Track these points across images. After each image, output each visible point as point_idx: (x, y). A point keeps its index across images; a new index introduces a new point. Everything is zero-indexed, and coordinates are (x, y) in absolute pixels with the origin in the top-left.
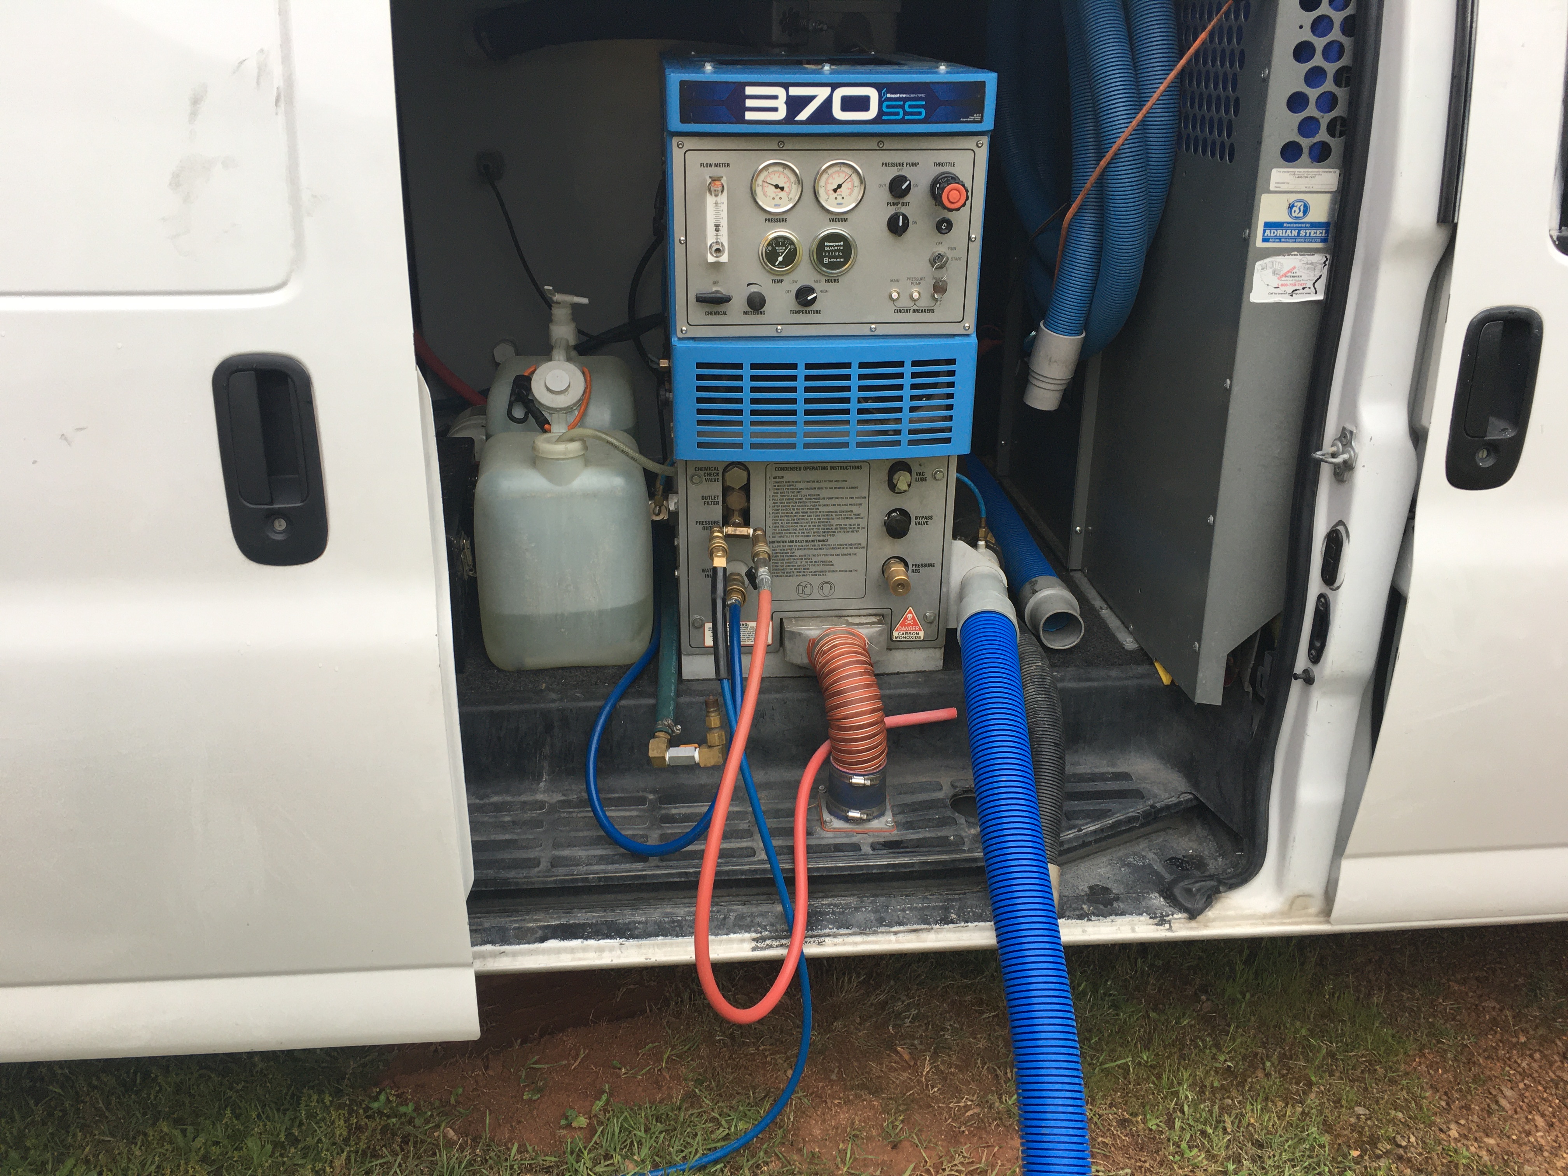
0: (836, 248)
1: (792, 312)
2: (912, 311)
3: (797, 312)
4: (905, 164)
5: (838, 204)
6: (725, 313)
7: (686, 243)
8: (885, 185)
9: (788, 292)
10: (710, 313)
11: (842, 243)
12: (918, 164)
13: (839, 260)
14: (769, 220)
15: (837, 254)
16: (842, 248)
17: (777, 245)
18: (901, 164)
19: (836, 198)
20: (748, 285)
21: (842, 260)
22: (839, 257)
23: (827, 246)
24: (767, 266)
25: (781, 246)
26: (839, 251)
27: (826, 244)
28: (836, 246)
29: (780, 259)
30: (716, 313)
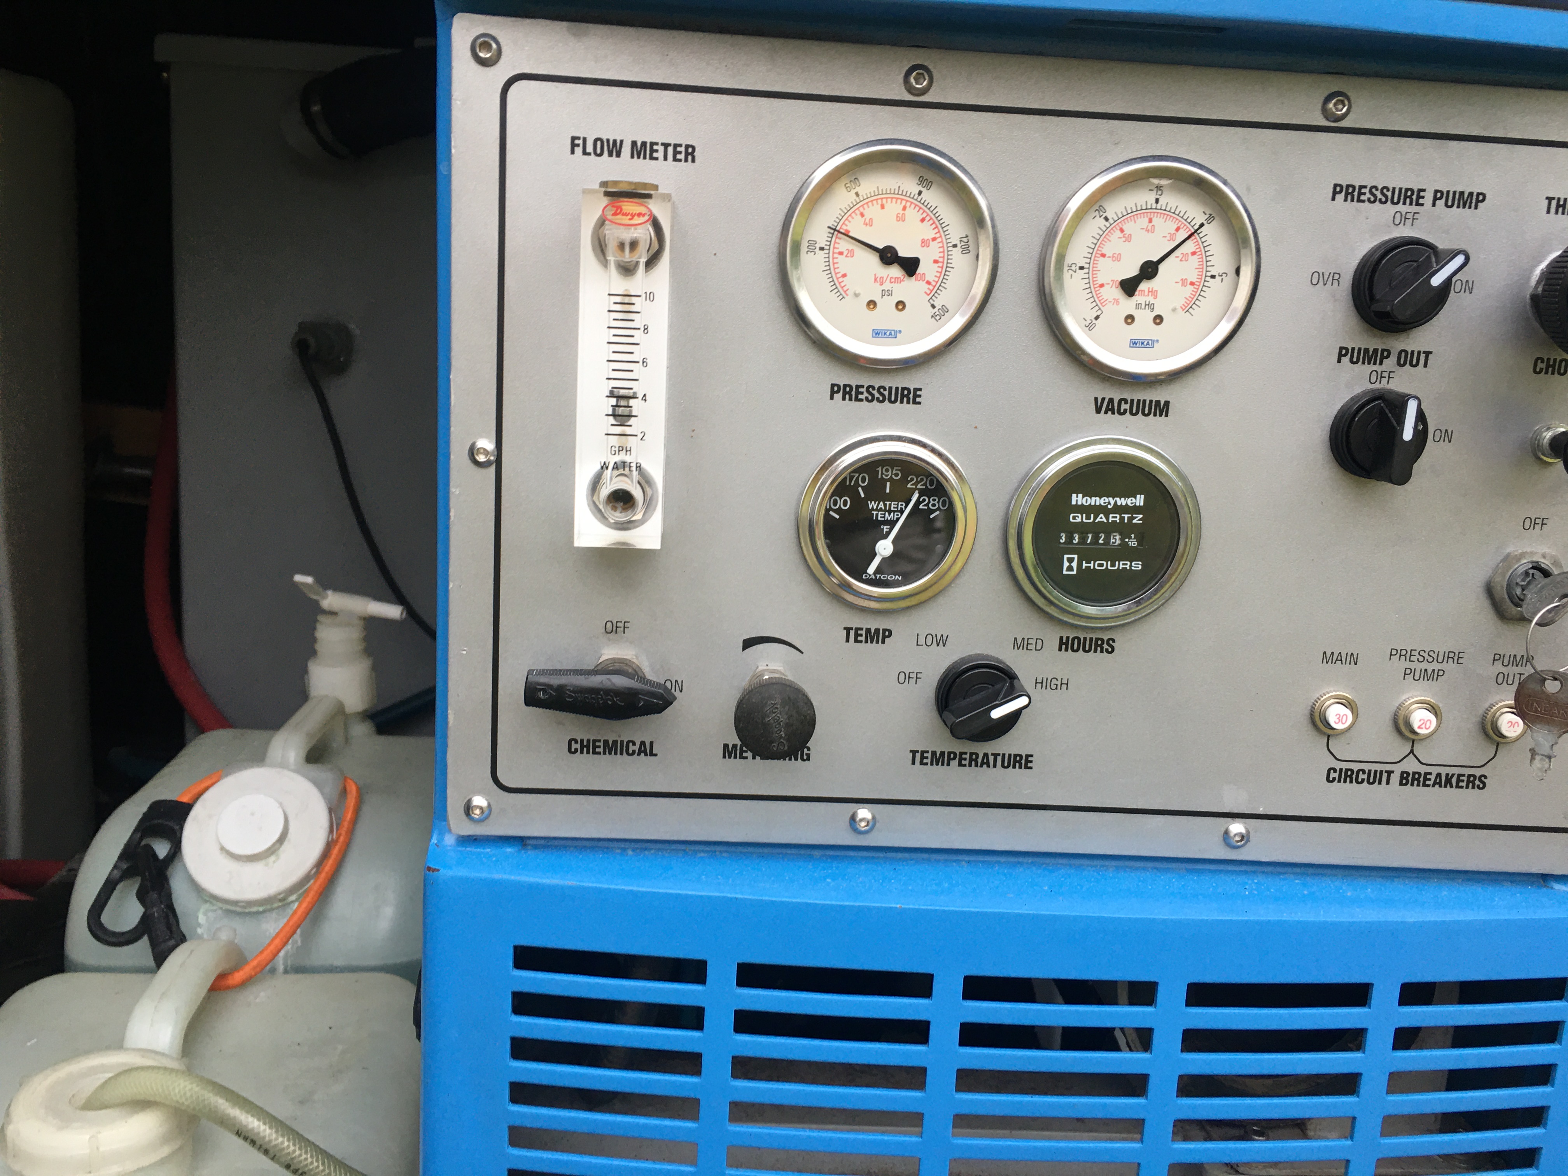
0: (1114, 518)
1: (920, 757)
2: (1395, 778)
3: (939, 759)
4: (1429, 197)
5: (1134, 343)
6: (646, 750)
7: (499, 462)
8: (1336, 278)
9: (908, 677)
10: (588, 747)
11: (1140, 500)
12: (1481, 197)
13: (1121, 565)
14: (849, 393)
15: (1116, 540)
16: (1138, 519)
17: (876, 491)
18: (1412, 196)
19: (1129, 319)
20: (748, 643)
21: (1137, 566)
22: (1124, 553)
23: (1081, 509)
24: (828, 572)
25: (891, 497)
26: (1124, 529)
27: (1077, 499)
28: (1118, 509)
29: (885, 548)
30: (612, 748)
